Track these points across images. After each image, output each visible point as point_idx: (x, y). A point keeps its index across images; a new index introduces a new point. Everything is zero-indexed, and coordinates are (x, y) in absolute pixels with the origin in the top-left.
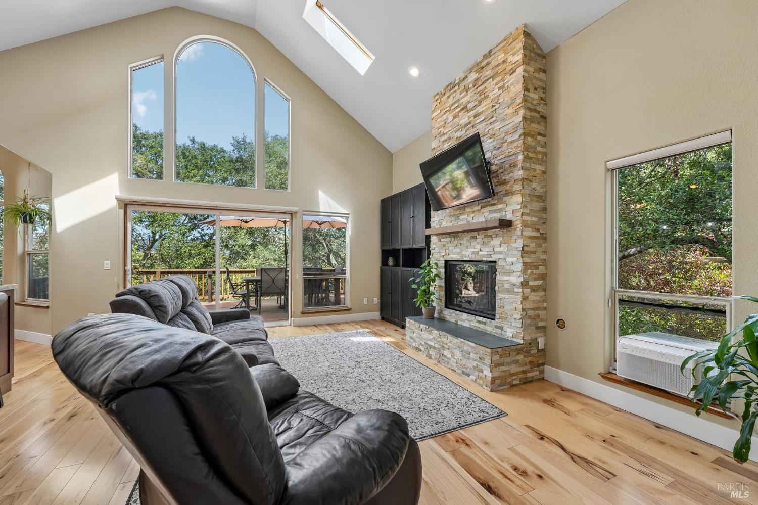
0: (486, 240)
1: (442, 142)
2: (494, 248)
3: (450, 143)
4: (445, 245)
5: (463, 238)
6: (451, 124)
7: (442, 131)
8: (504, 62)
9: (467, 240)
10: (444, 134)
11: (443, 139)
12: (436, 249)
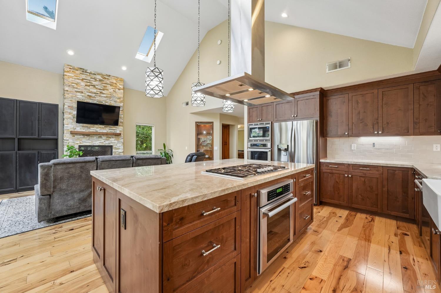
0: (108, 138)
1: (75, 91)
2: (112, 141)
3: (83, 95)
4: (79, 139)
5: (93, 137)
6: (83, 87)
7: (75, 86)
8: (116, 84)
9: (96, 138)
10: (77, 88)
11: (76, 90)
12: (70, 140)
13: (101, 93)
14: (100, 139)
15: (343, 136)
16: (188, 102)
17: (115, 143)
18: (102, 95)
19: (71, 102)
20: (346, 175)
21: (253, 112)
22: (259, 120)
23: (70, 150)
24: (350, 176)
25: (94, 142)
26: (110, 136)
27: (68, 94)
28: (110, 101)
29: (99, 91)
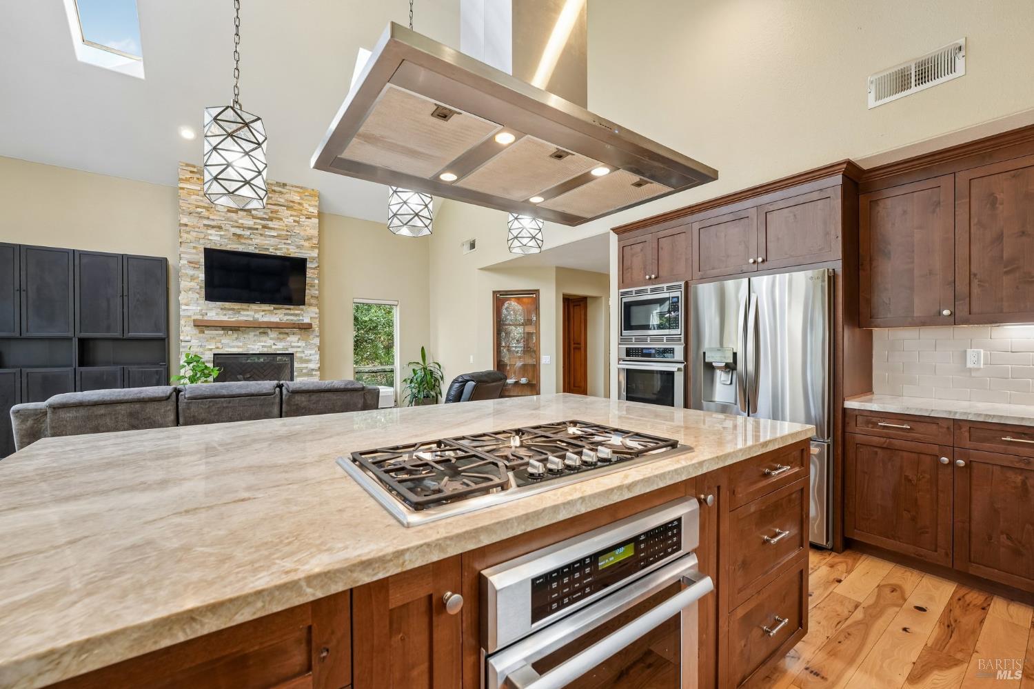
0: (281, 336)
1: (205, 225)
2: (292, 344)
3: (222, 233)
4: (214, 338)
5: (248, 333)
6: (223, 214)
7: (205, 213)
8: (299, 204)
9: (255, 335)
10: (208, 218)
11: (206, 222)
12: (193, 341)
13: (265, 227)
14: (264, 338)
15: (933, 320)
16: (474, 241)
17: (299, 347)
18: (266, 233)
19: (194, 251)
20: (945, 460)
21: (632, 255)
22: (650, 278)
23: (191, 365)
24: (961, 462)
25: (249, 346)
26: (287, 331)
27: (188, 232)
28: (286, 246)
29: (259, 224)
